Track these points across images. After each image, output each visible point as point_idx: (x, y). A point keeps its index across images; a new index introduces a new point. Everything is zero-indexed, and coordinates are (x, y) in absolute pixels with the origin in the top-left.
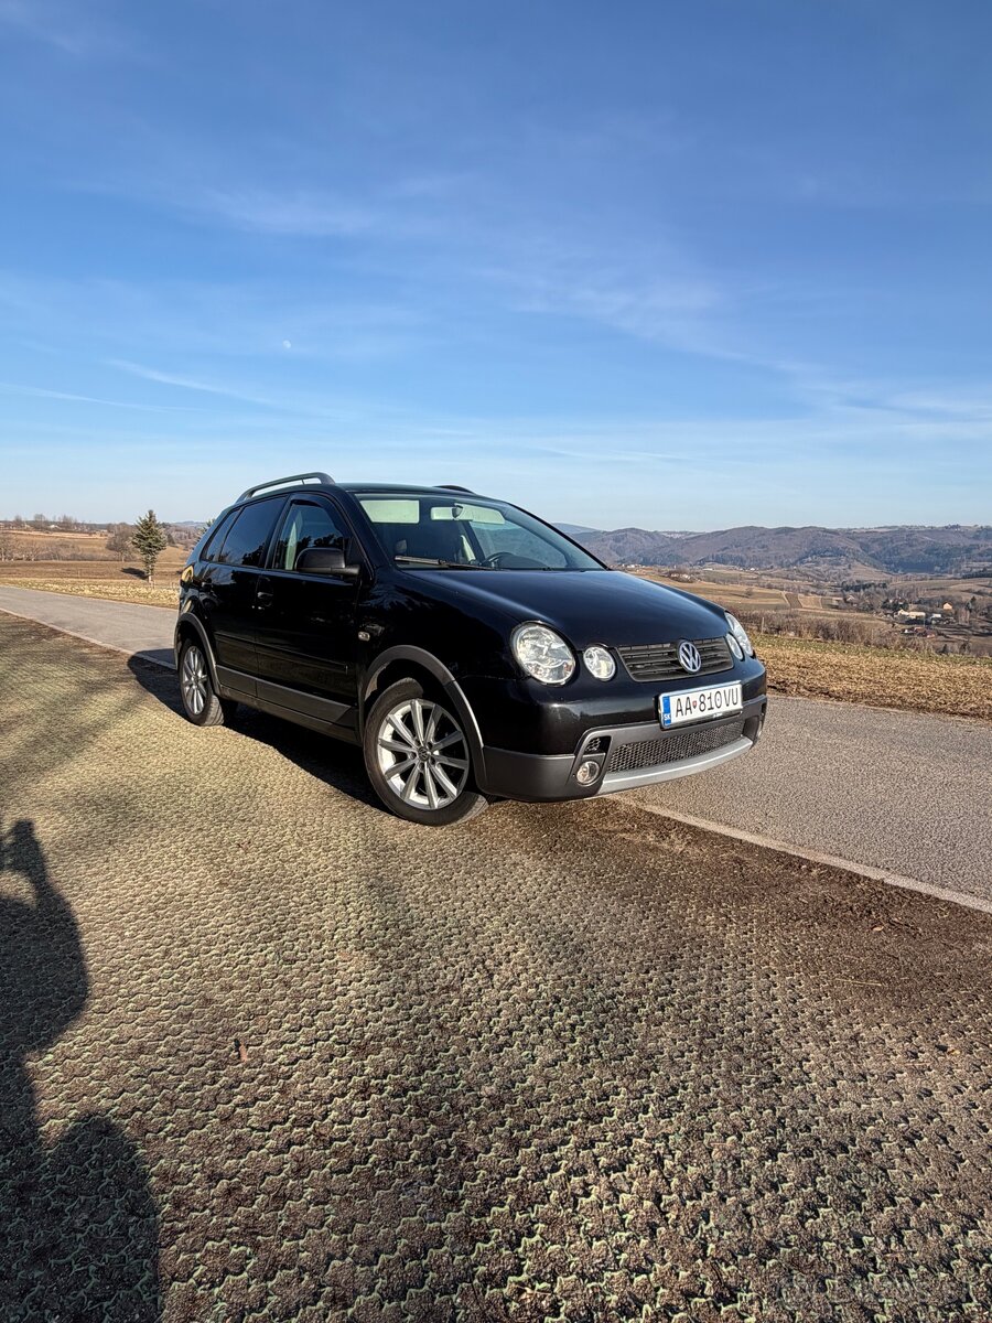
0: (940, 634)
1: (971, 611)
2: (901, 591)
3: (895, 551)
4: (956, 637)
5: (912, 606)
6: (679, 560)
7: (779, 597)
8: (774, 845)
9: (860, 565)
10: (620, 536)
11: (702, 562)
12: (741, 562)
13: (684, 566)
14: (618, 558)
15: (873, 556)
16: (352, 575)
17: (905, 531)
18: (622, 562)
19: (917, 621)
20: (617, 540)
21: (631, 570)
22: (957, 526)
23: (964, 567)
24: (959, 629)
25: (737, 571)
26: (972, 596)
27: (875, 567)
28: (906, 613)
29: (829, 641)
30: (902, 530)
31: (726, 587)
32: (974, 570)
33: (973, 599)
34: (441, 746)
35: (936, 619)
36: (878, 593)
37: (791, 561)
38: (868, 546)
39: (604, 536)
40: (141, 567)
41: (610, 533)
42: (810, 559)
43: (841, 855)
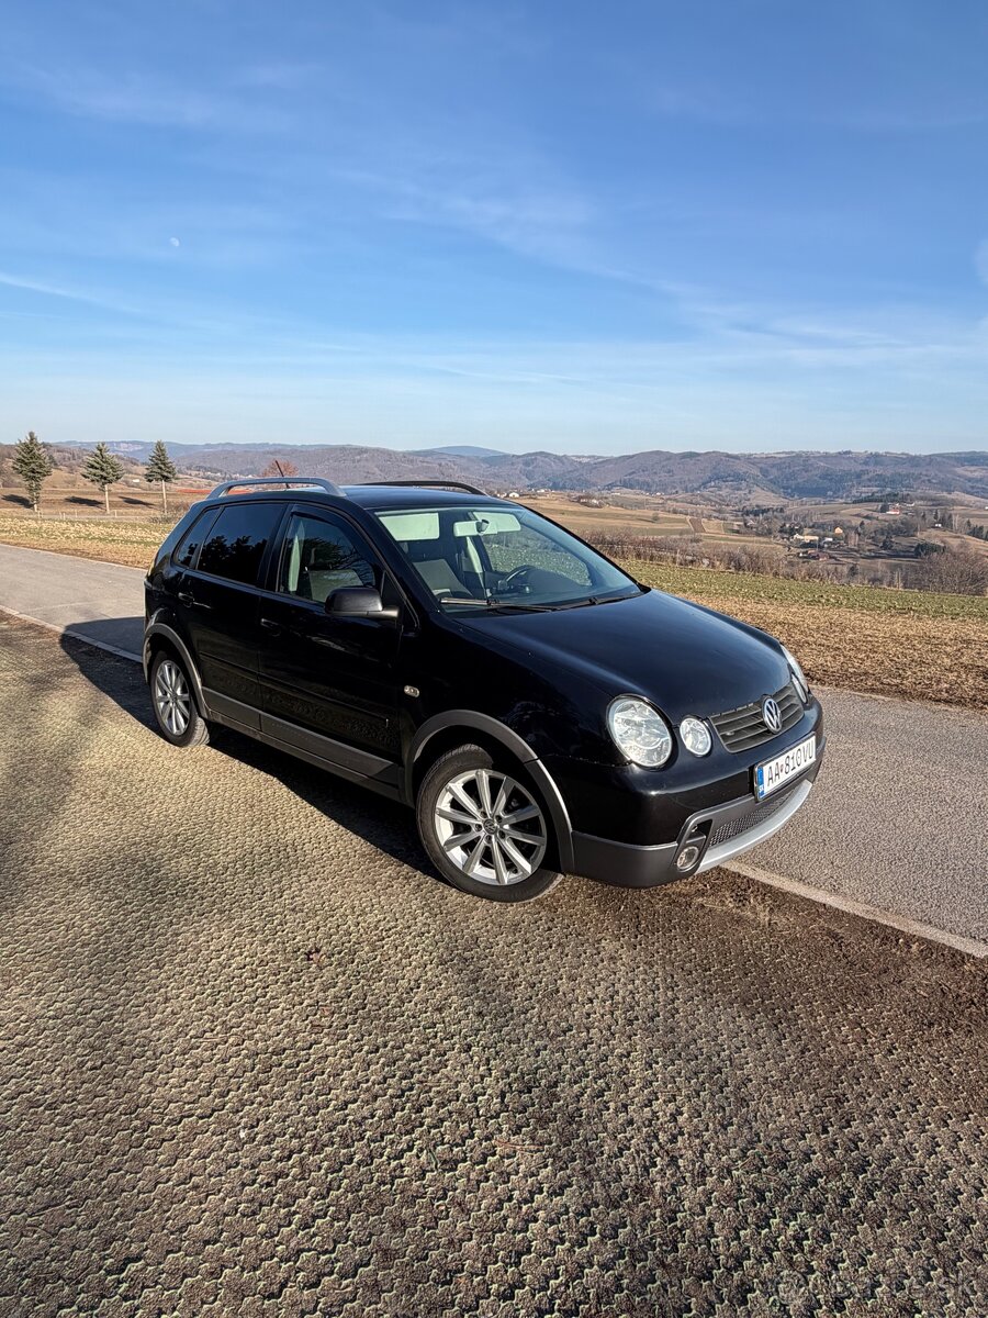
0: (831, 558)
1: (859, 534)
2: (796, 516)
3: (793, 475)
4: (845, 560)
5: (807, 530)
6: (587, 484)
7: (684, 521)
8: (859, 909)
9: (759, 490)
10: (530, 460)
11: (610, 487)
12: (646, 487)
13: (592, 491)
14: (527, 482)
15: (771, 481)
16: (392, 618)
17: (801, 456)
18: (532, 486)
19: (811, 545)
20: (527, 464)
21: (541, 495)
22: (849, 452)
23: (854, 492)
24: (848, 553)
25: (643, 496)
26: (862, 519)
27: (773, 491)
28: (801, 537)
29: (741, 573)
30: (799, 455)
31: (633, 513)
32: (863, 495)
33: (862, 523)
34: (514, 821)
35: (828, 543)
36: (776, 517)
37: (695, 485)
38: (767, 471)
39: (514, 460)
40: (24, 494)
41: (519, 457)
42: (713, 484)
43: (930, 923)
